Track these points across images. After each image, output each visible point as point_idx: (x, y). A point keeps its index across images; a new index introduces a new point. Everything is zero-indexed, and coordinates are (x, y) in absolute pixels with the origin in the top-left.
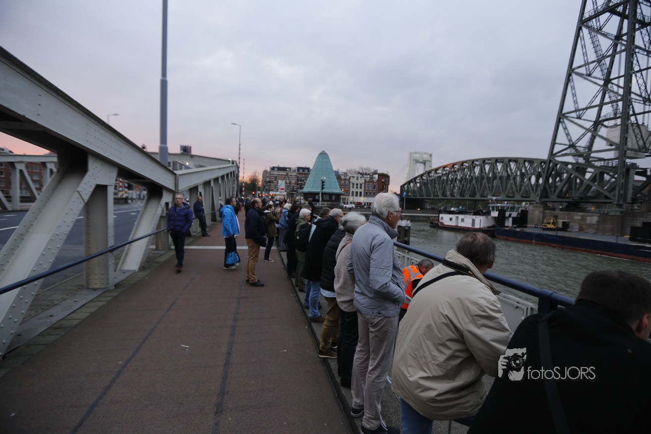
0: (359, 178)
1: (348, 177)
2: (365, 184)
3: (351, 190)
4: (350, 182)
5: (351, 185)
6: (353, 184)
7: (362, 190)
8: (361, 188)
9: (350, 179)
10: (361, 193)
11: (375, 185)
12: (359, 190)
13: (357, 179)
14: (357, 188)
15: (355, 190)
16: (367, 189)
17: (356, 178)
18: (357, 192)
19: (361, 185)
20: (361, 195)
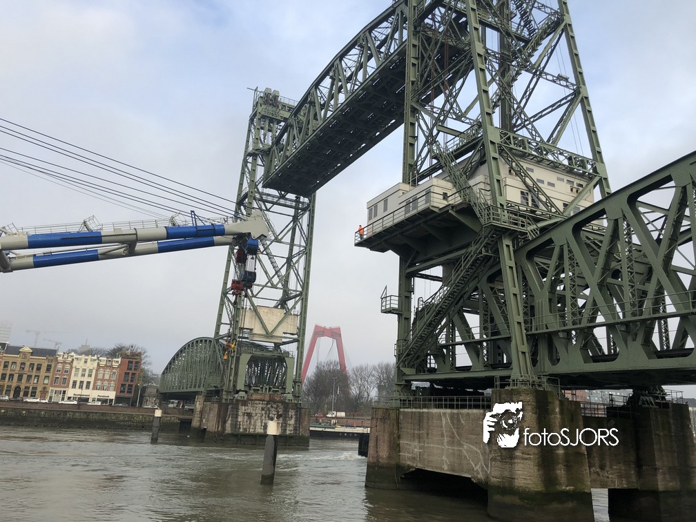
0: (89, 361)
1: (70, 359)
2: (97, 371)
3: (73, 378)
4: (71, 368)
5: (74, 370)
6: (77, 369)
7: (92, 380)
8: (90, 376)
9: (72, 361)
10: (89, 383)
11: (114, 373)
12: (86, 379)
13: (86, 362)
14: (83, 375)
15: (79, 379)
16: (100, 376)
17: (83, 361)
18: (82, 382)
19: (91, 371)
20: (88, 387)
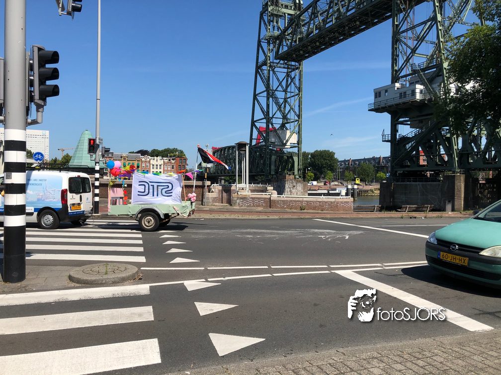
2: (164, 165)
3: (152, 170)
5: (151, 166)
9: (150, 161)
11: (173, 166)
12: (159, 170)
13: (157, 161)
14: (157, 168)
16: (166, 168)
19: (160, 165)
